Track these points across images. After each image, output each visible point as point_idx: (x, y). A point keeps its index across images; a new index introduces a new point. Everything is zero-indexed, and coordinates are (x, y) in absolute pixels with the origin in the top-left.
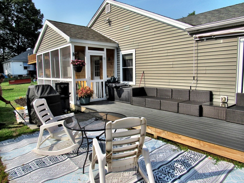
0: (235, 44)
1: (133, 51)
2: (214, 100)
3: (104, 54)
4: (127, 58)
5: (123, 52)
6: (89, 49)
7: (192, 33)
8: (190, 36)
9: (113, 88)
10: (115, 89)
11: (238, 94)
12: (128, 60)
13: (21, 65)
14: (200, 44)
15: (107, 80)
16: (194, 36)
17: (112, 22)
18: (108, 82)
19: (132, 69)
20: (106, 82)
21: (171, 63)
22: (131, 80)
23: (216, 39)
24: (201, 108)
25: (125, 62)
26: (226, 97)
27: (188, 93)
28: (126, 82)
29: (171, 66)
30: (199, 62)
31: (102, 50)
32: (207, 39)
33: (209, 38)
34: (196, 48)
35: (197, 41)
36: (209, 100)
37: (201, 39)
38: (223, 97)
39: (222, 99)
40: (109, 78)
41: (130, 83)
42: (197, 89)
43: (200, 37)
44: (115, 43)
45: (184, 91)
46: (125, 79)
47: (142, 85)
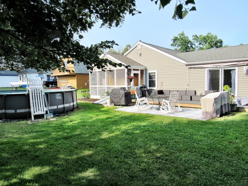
0: (204, 71)
1: (156, 71)
2: (197, 94)
3: (139, 72)
4: (151, 75)
5: (149, 72)
6: (133, 70)
7: (187, 65)
8: (186, 66)
9: (145, 91)
10: (146, 91)
11: (205, 91)
12: (152, 76)
13: (37, 76)
14: (190, 70)
15: (141, 87)
16: (187, 66)
17: (142, 55)
18: (141, 88)
19: (155, 81)
20: (140, 88)
21: (177, 78)
22: (155, 86)
23: (197, 68)
24: (191, 97)
25: (150, 77)
26: (201, 93)
27: (185, 92)
28: (151, 88)
29: (177, 79)
30: (190, 78)
31: (138, 70)
32: (193, 68)
33: (194, 68)
34: (189, 71)
35: (189, 69)
36: (194, 94)
37: (191, 68)
38: (200, 92)
39: (200, 93)
40: (142, 86)
41: (154, 88)
42: (189, 90)
43: (190, 67)
44: (144, 66)
45: (184, 91)
46: (150, 86)
47: (161, 89)
